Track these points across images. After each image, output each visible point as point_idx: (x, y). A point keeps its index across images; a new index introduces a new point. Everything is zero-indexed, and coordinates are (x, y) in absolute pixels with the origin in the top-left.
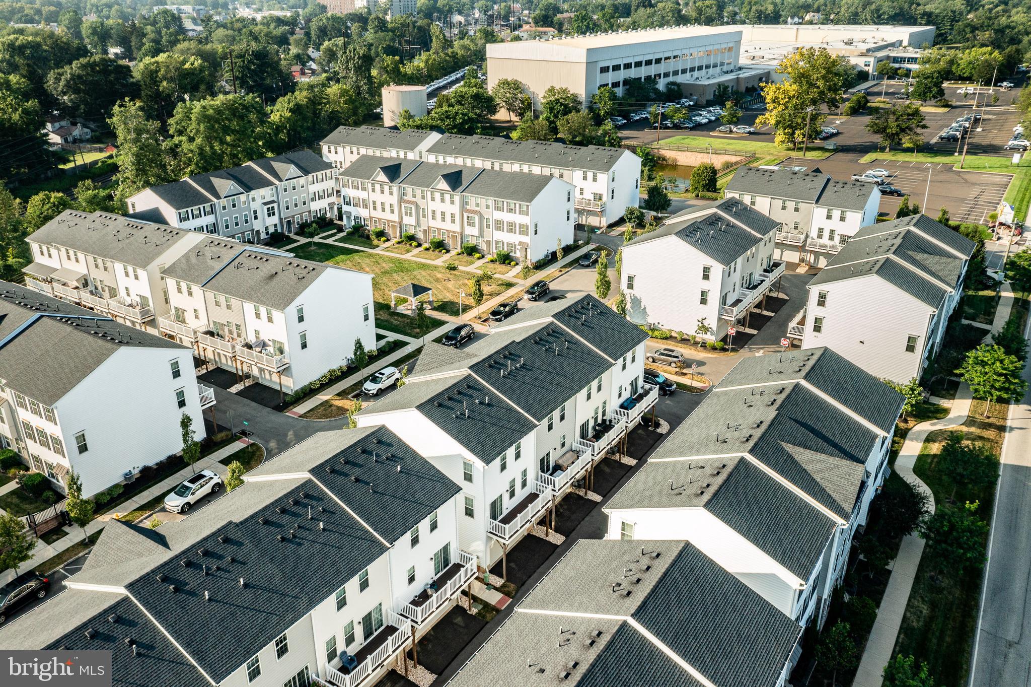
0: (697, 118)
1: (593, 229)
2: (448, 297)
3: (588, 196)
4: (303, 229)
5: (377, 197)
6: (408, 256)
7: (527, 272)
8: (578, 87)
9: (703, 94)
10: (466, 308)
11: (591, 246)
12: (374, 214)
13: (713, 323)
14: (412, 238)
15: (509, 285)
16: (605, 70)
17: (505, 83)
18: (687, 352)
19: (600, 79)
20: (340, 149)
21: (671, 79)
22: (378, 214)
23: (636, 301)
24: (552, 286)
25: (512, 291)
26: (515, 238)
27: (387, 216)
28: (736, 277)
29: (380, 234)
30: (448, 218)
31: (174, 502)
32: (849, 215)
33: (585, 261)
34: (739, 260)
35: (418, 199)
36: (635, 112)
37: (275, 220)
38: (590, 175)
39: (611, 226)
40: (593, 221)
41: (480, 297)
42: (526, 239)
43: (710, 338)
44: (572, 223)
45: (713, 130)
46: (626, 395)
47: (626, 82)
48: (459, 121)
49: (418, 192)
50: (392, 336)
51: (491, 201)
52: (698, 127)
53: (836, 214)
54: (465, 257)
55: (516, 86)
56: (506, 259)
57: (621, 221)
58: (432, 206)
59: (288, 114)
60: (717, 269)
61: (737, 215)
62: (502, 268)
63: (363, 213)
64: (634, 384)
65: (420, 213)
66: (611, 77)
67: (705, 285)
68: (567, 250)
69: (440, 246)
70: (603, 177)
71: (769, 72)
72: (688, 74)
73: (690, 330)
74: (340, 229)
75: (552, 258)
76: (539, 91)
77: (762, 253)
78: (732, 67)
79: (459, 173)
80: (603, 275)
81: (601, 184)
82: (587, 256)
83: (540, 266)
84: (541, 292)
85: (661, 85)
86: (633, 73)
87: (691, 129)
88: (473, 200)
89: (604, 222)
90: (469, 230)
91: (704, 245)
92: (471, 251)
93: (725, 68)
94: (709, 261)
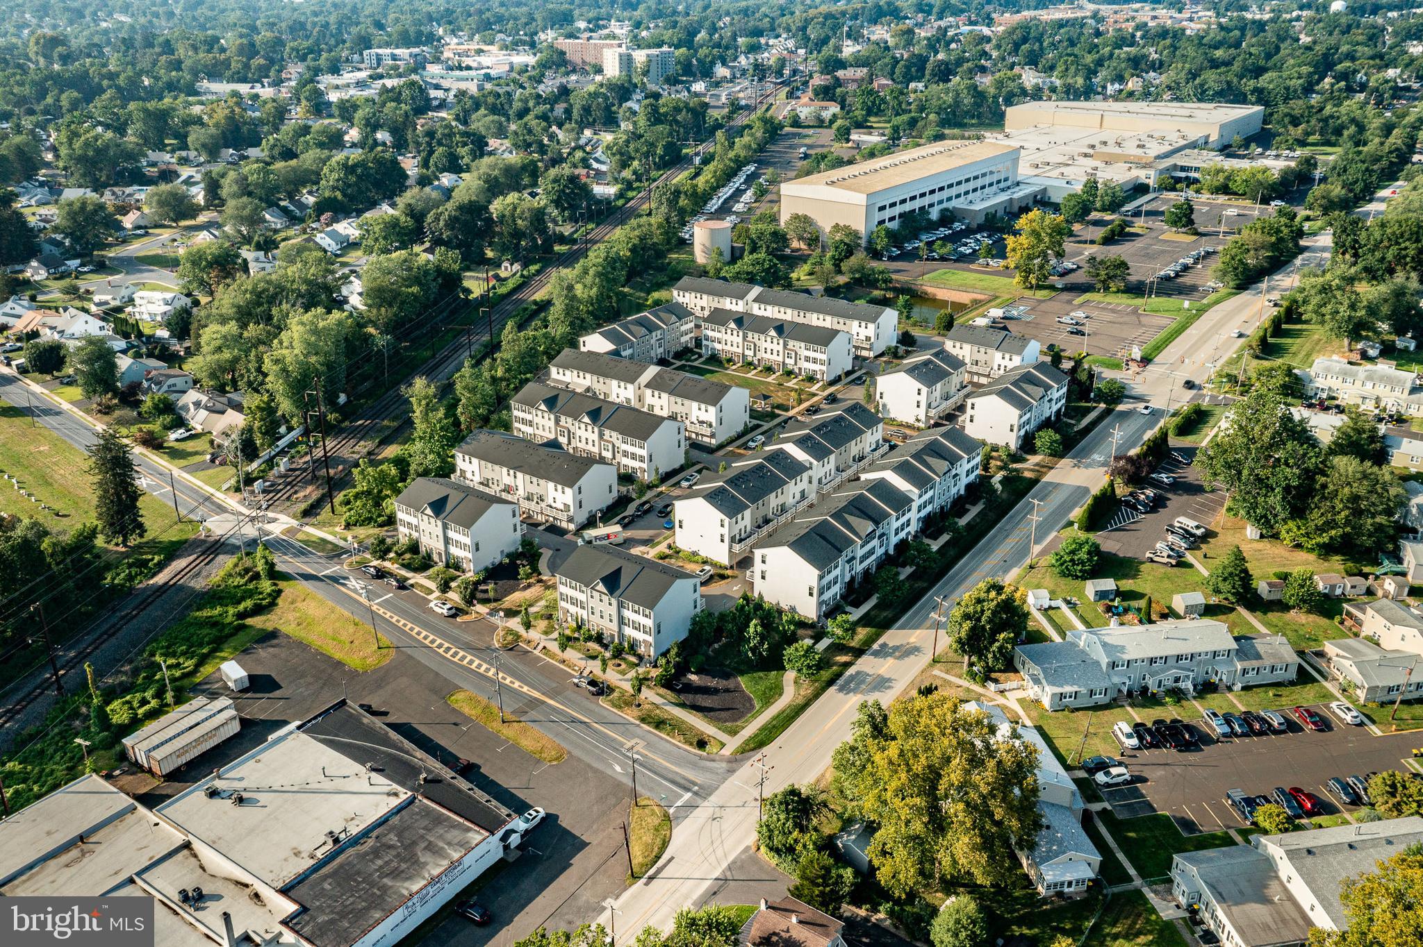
0: (962, 249)
1: (865, 359)
2: (780, 401)
3: (862, 337)
4: (678, 355)
5: (728, 337)
6: (749, 375)
7: (823, 388)
8: (860, 225)
9: (973, 219)
10: (793, 408)
11: (863, 371)
12: (725, 348)
13: (923, 417)
14: (750, 364)
15: (814, 395)
16: (882, 208)
17: (796, 217)
18: (908, 432)
19: (878, 216)
20: (687, 294)
21: (945, 205)
22: (728, 348)
23: (884, 406)
24: (839, 396)
25: (816, 399)
26: (817, 367)
27: (734, 349)
28: (937, 394)
29: (729, 361)
30: (775, 353)
31: (685, 484)
32: (1014, 357)
33: (859, 381)
34: (939, 385)
35: (756, 340)
36: (909, 241)
37: (662, 350)
38: (863, 324)
39: (876, 357)
40: (865, 353)
41: (800, 402)
42: (824, 368)
43: (922, 425)
44: (852, 356)
45: (972, 262)
46: (874, 446)
47: (901, 215)
48: (766, 266)
49: (756, 335)
50: (755, 422)
51: (803, 345)
52: (962, 258)
53: (1007, 356)
54: (785, 377)
55: (806, 220)
56: (811, 379)
57: (882, 355)
58: (765, 345)
59: (628, 254)
60: (924, 390)
61: (941, 360)
62: (808, 384)
63: (718, 346)
64: (877, 442)
65: (756, 349)
66: (887, 214)
67: (919, 398)
68: (848, 374)
69: (769, 370)
70: (871, 326)
71: (1045, 189)
72: (962, 198)
73: (911, 421)
74: (700, 356)
75: (838, 380)
76: (825, 225)
77: (955, 380)
78: (1009, 183)
79: (782, 326)
80: (868, 390)
81: (870, 330)
82: (859, 378)
83: (832, 383)
84: (832, 399)
85: (934, 214)
86: (908, 207)
87: (955, 261)
88: (791, 343)
89: (872, 354)
90: (788, 361)
91: (919, 378)
92: (789, 373)
93: (1002, 185)
94: (920, 386)
